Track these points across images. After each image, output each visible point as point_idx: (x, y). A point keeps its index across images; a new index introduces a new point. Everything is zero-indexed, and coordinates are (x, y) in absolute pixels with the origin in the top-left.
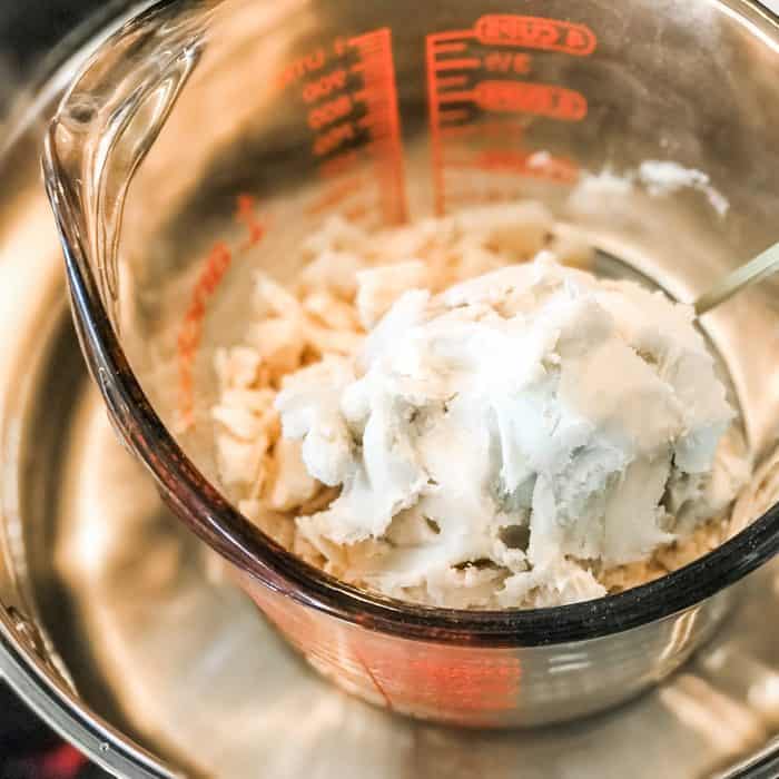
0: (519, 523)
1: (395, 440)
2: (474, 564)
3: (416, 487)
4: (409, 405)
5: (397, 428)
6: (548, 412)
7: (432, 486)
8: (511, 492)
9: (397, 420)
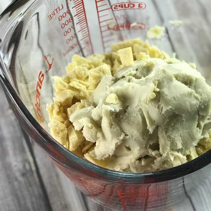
0: (155, 143)
1: (112, 125)
2: (143, 158)
3: (122, 138)
4: (114, 112)
5: (112, 121)
6: (158, 107)
7: (126, 136)
8: (151, 133)
9: (111, 118)
